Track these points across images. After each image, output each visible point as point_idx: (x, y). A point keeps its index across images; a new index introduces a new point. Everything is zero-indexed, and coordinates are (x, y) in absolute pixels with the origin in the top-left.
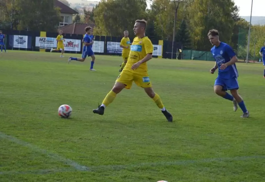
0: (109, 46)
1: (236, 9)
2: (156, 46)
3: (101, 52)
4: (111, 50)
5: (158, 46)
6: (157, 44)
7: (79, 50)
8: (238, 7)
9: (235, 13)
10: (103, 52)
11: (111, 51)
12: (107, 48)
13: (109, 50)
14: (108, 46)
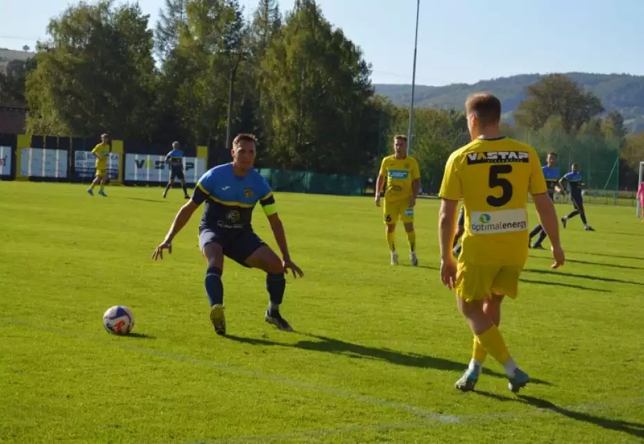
0: (80, 161)
1: (363, 68)
2: (190, 160)
3: (61, 176)
4: (85, 170)
5: (196, 161)
6: (194, 154)
7: (8, 172)
8: (367, 65)
9: (361, 79)
10: (64, 175)
11: (84, 173)
12: (76, 166)
13: (79, 170)
14: (76, 162)
